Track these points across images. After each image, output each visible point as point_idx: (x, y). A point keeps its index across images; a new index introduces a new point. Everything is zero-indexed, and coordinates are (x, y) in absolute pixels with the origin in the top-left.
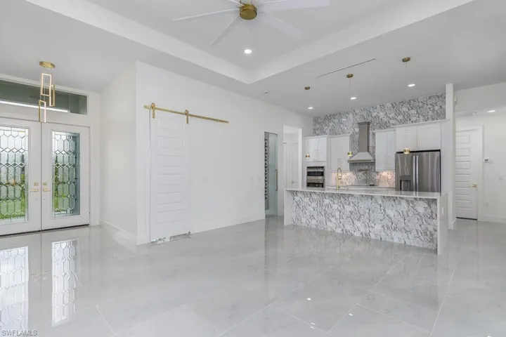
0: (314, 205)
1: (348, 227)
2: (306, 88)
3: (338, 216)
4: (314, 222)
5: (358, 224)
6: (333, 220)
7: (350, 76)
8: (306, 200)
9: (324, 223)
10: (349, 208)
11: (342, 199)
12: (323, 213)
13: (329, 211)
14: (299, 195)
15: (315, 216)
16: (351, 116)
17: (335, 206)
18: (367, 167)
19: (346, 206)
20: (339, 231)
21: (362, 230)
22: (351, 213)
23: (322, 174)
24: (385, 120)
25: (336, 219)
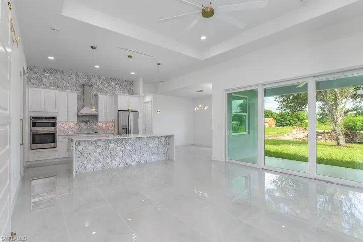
0: (100, 150)
1: (128, 161)
2: (92, 48)
3: (121, 155)
4: (100, 165)
5: (134, 157)
6: (117, 159)
7: (130, 57)
8: (92, 147)
9: (110, 163)
10: (128, 148)
11: (124, 142)
12: (109, 156)
13: (113, 153)
14: (83, 144)
15: (101, 160)
16: (73, 76)
17: (119, 148)
18: (88, 120)
19: (126, 147)
20: (122, 166)
21: (137, 160)
22: (130, 150)
23: (54, 124)
24: (101, 87)
25: (120, 158)
